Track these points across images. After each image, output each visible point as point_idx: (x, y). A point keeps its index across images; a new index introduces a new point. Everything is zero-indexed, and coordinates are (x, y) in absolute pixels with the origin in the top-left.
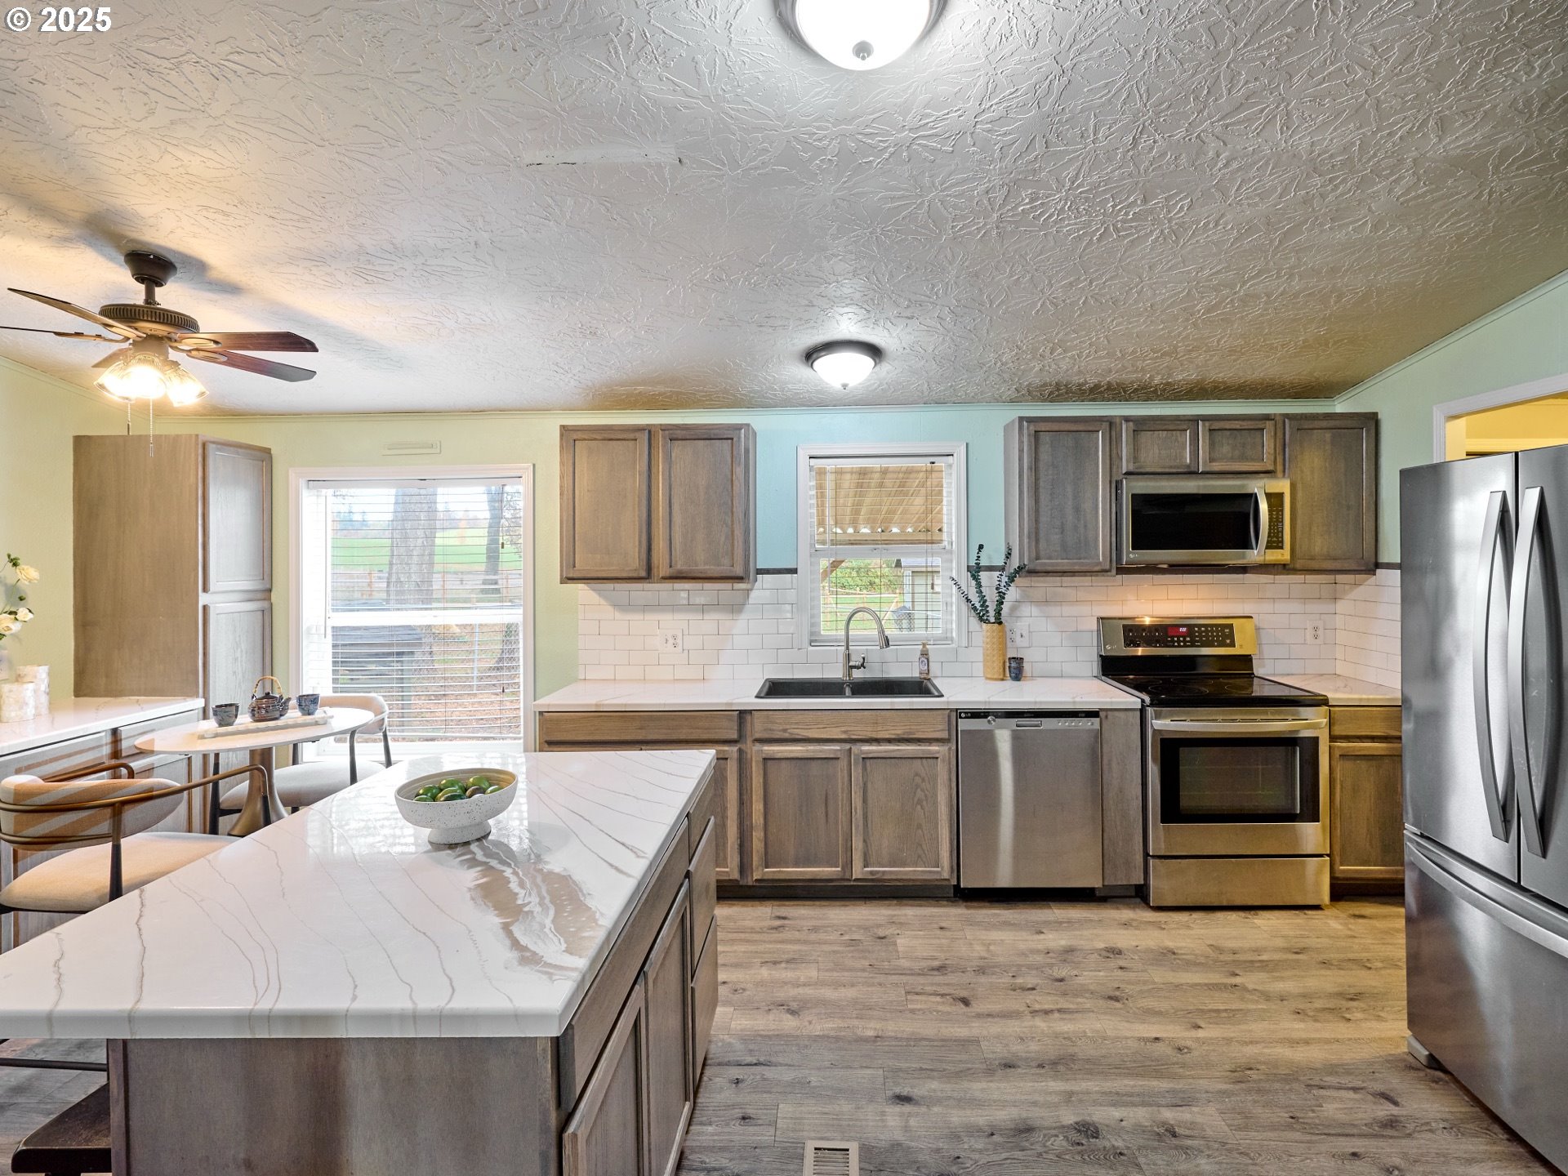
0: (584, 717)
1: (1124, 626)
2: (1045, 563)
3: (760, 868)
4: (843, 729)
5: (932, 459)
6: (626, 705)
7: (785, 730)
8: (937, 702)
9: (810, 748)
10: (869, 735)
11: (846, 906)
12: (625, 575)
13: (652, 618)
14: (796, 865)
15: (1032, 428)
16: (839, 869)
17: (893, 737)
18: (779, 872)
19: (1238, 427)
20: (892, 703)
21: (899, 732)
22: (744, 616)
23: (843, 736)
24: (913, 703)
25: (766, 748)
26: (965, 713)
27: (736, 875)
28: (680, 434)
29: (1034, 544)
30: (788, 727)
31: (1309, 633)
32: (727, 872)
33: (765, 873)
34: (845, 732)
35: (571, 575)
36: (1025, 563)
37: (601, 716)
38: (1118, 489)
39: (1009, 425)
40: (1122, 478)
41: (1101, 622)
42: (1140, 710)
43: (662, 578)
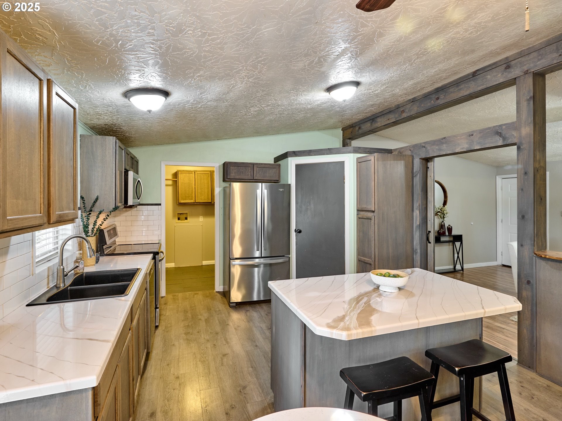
12: (37, 222)
15: (119, 144)
35: (6, 228)
36: (117, 205)
38: (126, 174)
39: (90, 136)
40: (126, 170)
41: (102, 231)
42: (154, 258)
43: (52, 223)
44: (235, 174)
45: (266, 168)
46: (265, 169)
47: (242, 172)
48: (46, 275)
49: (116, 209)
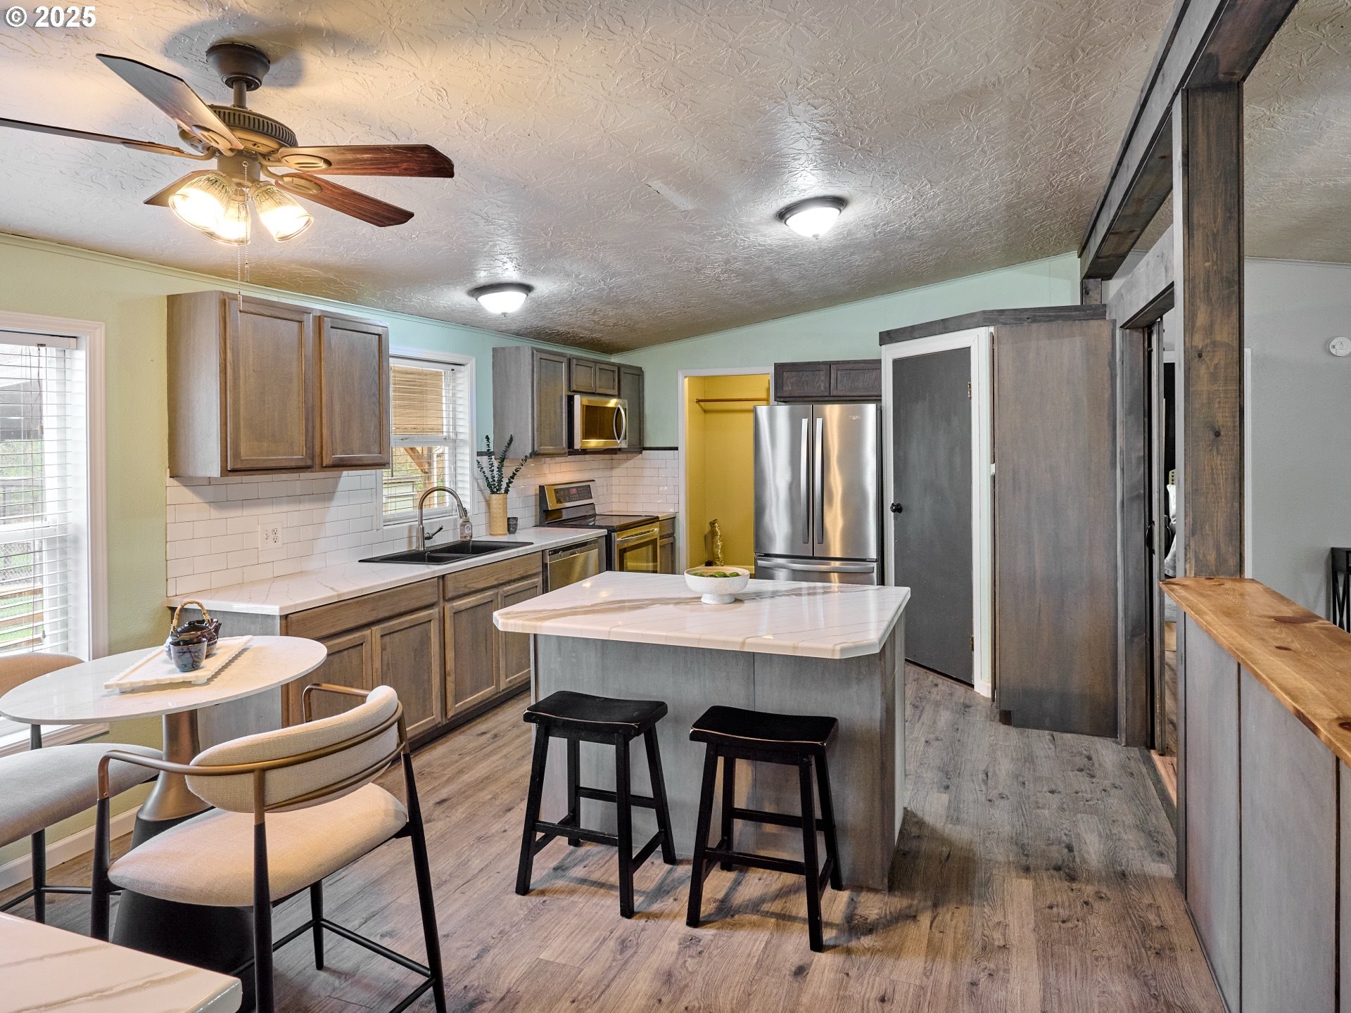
1: (555, 490)
2: (542, 449)
3: (452, 707)
4: (494, 577)
5: (454, 367)
6: (362, 590)
7: (466, 587)
8: (529, 549)
9: (478, 597)
10: (507, 578)
11: (497, 714)
12: (293, 464)
13: (250, 512)
14: (472, 694)
15: (540, 356)
16: (494, 687)
17: (519, 576)
18: (464, 703)
19: (608, 368)
20: (518, 552)
21: (522, 572)
22: (334, 503)
23: (496, 583)
24: (526, 549)
25: (454, 604)
26: (551, 551)
27: (439, 719)
28: (340, 323)
29: (540, 435)
30: (466, 583)
31: (606, 488)
32: (433, 719)
33: (456, 709)
34: (496, 579)
35: (239, 466)
36: (536, 449)
37: (342, 605)
38: (570, 400)
39: (503, 349)
40: (572, 394)
41: (542, 488)
42: (606, 536)
43: (325, 467)
44: (792, 386)
45: (857, 372)
46: (854, 372)
47: (807, 381)
48: (406, 534)
49: (535, 454)
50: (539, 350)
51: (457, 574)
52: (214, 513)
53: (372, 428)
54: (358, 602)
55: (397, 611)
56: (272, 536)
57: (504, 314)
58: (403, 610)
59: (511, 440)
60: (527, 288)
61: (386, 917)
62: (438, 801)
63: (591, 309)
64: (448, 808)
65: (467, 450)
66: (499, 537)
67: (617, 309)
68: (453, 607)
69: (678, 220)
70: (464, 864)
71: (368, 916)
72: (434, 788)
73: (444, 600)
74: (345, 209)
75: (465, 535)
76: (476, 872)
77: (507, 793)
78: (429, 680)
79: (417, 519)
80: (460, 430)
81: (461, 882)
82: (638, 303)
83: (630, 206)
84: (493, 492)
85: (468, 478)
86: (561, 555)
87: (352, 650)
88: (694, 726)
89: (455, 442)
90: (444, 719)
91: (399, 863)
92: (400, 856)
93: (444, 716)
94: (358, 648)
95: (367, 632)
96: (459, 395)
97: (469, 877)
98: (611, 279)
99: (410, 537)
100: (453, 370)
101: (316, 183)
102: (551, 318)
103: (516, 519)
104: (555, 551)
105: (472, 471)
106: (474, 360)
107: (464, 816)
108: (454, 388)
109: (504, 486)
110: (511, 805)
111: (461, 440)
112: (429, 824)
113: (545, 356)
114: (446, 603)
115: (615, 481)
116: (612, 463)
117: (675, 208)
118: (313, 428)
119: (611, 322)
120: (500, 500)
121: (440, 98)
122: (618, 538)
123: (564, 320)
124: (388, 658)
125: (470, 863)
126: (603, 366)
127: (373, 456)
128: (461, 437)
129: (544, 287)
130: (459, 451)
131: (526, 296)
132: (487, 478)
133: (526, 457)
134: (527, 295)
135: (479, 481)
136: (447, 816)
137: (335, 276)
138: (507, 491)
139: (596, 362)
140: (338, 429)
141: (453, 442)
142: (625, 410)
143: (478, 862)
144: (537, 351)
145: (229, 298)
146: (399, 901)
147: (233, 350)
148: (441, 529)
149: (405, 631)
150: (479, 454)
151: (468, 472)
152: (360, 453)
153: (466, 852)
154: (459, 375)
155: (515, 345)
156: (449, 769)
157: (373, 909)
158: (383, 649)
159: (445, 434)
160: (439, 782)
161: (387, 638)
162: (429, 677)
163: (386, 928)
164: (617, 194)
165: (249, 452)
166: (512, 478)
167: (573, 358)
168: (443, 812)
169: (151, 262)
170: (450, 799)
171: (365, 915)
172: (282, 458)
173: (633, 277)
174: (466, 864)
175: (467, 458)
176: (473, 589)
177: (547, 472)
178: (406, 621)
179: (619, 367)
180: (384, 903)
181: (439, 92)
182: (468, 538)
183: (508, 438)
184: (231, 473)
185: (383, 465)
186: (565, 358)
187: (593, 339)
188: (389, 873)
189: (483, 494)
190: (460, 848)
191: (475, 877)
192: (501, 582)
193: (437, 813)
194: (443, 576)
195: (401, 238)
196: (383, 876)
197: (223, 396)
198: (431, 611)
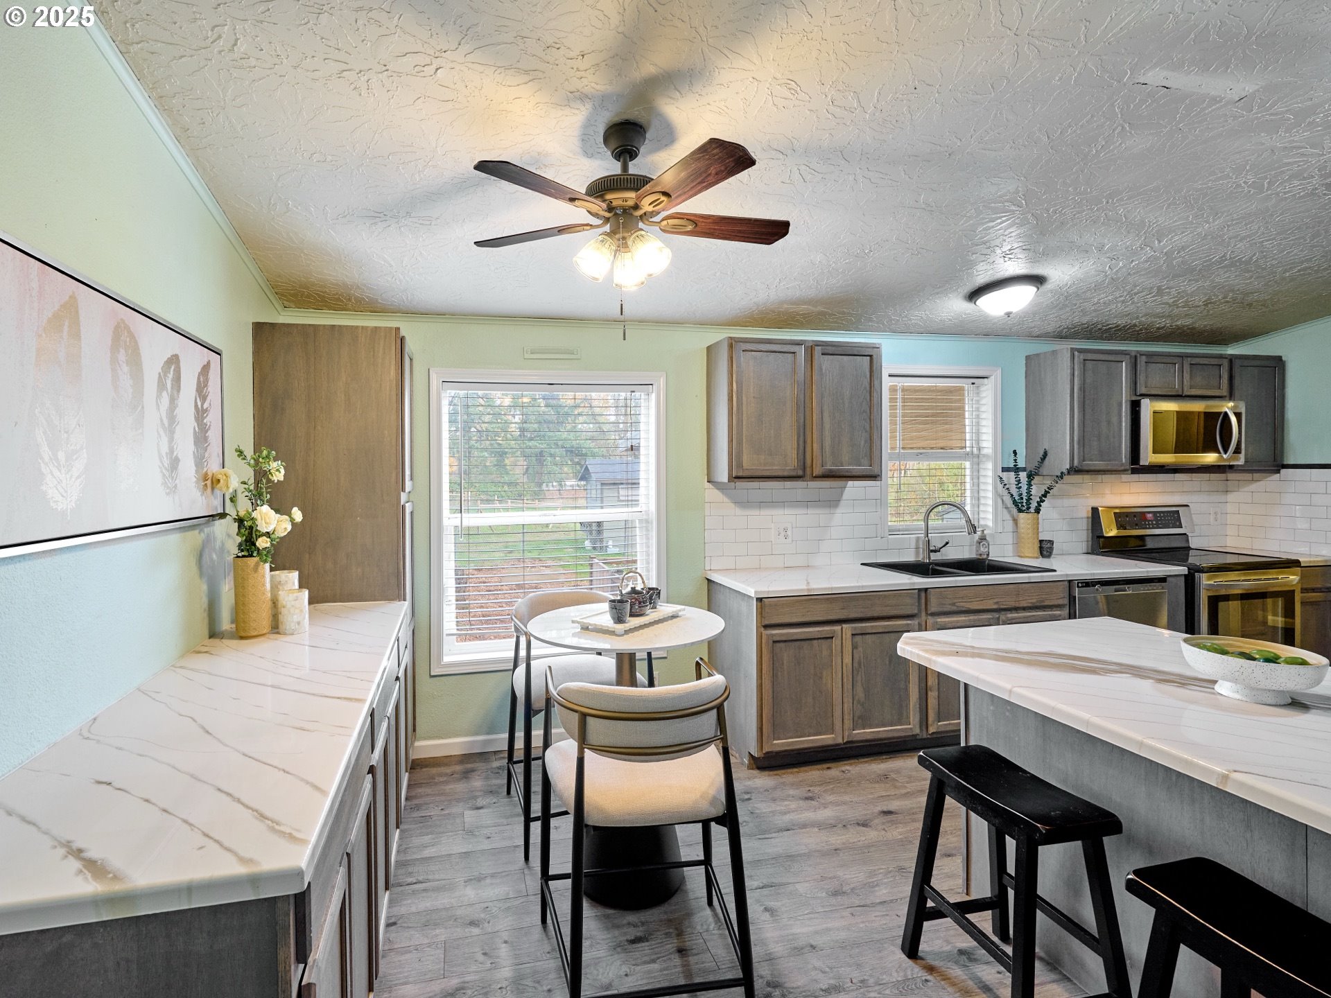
0: (797, 601)
1: (1115, 513)
2: (1089, 464)
3: (936, 723)
4: (995, 601)
5: (973, 380)
7: (954, 604)
8: (1052, 576)
9: (971, 618)
10: (1012, 604)
12: (786, 474)
13: (766, 512)
15: (1082, 357)
17: (1029, 605)
18: (950, 724)
19: (1207, 362)
20: (1029, 577)
21: (1034, 601)
22: (839, 510)
23: (995, 607)
24: (1043, 576)
25: (939, 620)
26: (1082, 583)
27: (917, 731)
28: (830, 350)
29: (1082, 448)
30: (955, 601)
31: (1212, 517)
32: (911, 729)
33: (939, 726)
34: (997, 603)
35: (740, 474)
36: (1076, 463)
37: (812, 599)
38: (1135, 407)
39: (1038, 355)
40: (1139, 398)
41: (1095, 511)
42: (1185, 575)
43: (815, 477)
48: (913, 545)
49: (1074, 471)
50: (1081, 351)
51: (943, 589)
52: (739, 511)
53: (863, 442)
54: (828, 599)
55: (869, 615)
56: (783, 533)
57: (1008, 314)
58: (876, 614)
59: (1045, 454)
60: (1037, 280)
61: (779, 894)
62: (885, 810)
63: (1152, 288)
64: (888, 822)
65: (990, 465)
66: (1026, 559)
67: (1197, 281)
68: (937, 622)
69: (1235, 118)
70: (873, 886)
71: (767, 884)
72: (888, 796)
73: (927, 614)
74: (728, 236)
75: (980, 552)
76: (878, 901)
77: (957, 836)
78: (907, 689)
79: (923, 532)
80: (984, 444)
81: (857, 903)
82: (1233, 264)
83: (1126, 126)
84: (1020, 511)
85: (990, 495)
86: (1097, 590)
87: (823, 641)
88: (1136, 872)
89: (978, 457)
90: (924, 732)
91: (818, 851)
92: (823, 845)
93: (924, 729)
94: (829, 640)
95: (837, 628)
96: (983, 409)
97: (868, 902)
98: (1160, 242)
99: (917, 548)
100: (973, 384)
101: (687, 219)
102: (1095, 311)
103: (1051, 542)
104: (1087, 584)
105: (995, 488)
106: (999, 372)
107: (900, 837)
108: (978, 401)
109: (1034, 505)
110: (954, 852)
111: (984, 455)
112: (864, 828)
113: (1090, 356)
114: (929, 617)
115: (1229, 508)
116: (1227, 485)
117: (1215, 100)
118: (805, 442)
119: (1199, 300)
120: (1028, 519)
121: (793, 92)
122: (1205, 580)
123: (1116, 310)
124: (860, 657)
125: (876, 889)
126: (1195, 361)
127: (864, 468)
128: (984, 451)
129: (1060, 273)
130: (981, 466)
131: (1035, 289)
132: (1012, 495)
133: (1062, 473)
134: (1038, 289)
135: (1004, 498)
136: (884, 829)
137: (825, 308)
138: (1038, 511)
139: (1182, 356)
140: (827, 443)
141: (976, 458)
142: (1238, 415)
143: (885, 892)
144: (1078, 352)
145: (735, 341)
146: (798, 886)
147: (737, 383)
148: (947, 543)
149: (879, 635)
150: (1004, 470)
151: (990, 488)
152: (849, 465)
153: (880, 875)
154: (982, 389)
155: (1051, 350)
156: (914, 784)
157: (774, 880)
158: (854, 647)
159: (968, 449)
160: (897, 792)
161: (858, 638)
162: (906, 686)
163: (772, 904)
164: (1092, 116)
165: (750, 463)
166: (1045, 496)
167: (1141, 355)
168: (883, 824)
169: (695, 324)
170: (896, 813)
171: (765, 881)
172: (776, 469)
173: (1199, 230)
174: (873, 887)
175: (990, 473)
176: (964, 609)
177: (1107, 491)
178: (879, 626)
179: (1232, 360)
180: (784, 880)
181: (788, 86)
182: (985, 557)
183: (1042, 453)
184: (736, 480)
185: (875, 477)
186: (1128, 357)
187: (1178, 328)
188: (804, 855)
189: (1010, 512)
190: (877, 867)
191: (874, 905)
192: (1002, 607)
193: (876, 821)
194: (926, 590)
195: (856, 256)
196: (800, 855)
197: (730, 419)
198: (909, 622)
